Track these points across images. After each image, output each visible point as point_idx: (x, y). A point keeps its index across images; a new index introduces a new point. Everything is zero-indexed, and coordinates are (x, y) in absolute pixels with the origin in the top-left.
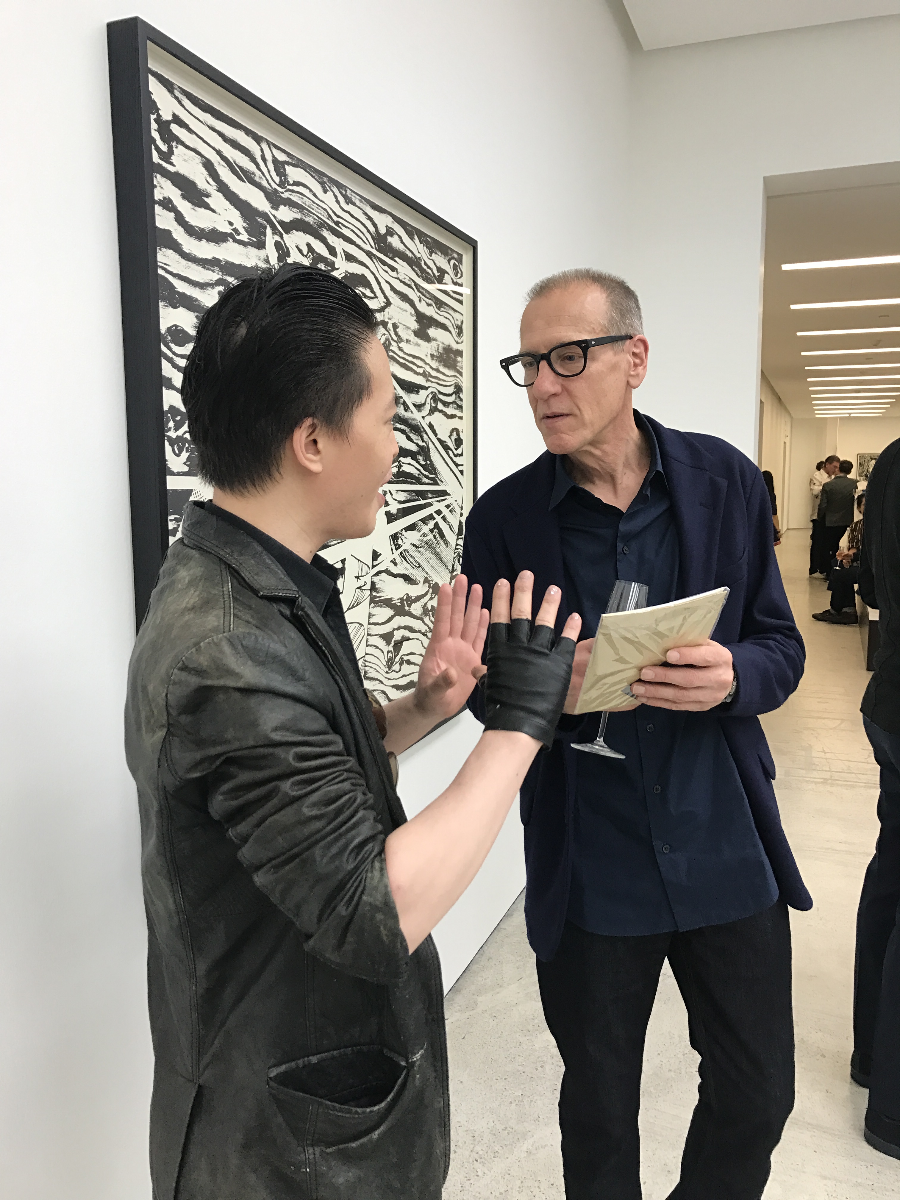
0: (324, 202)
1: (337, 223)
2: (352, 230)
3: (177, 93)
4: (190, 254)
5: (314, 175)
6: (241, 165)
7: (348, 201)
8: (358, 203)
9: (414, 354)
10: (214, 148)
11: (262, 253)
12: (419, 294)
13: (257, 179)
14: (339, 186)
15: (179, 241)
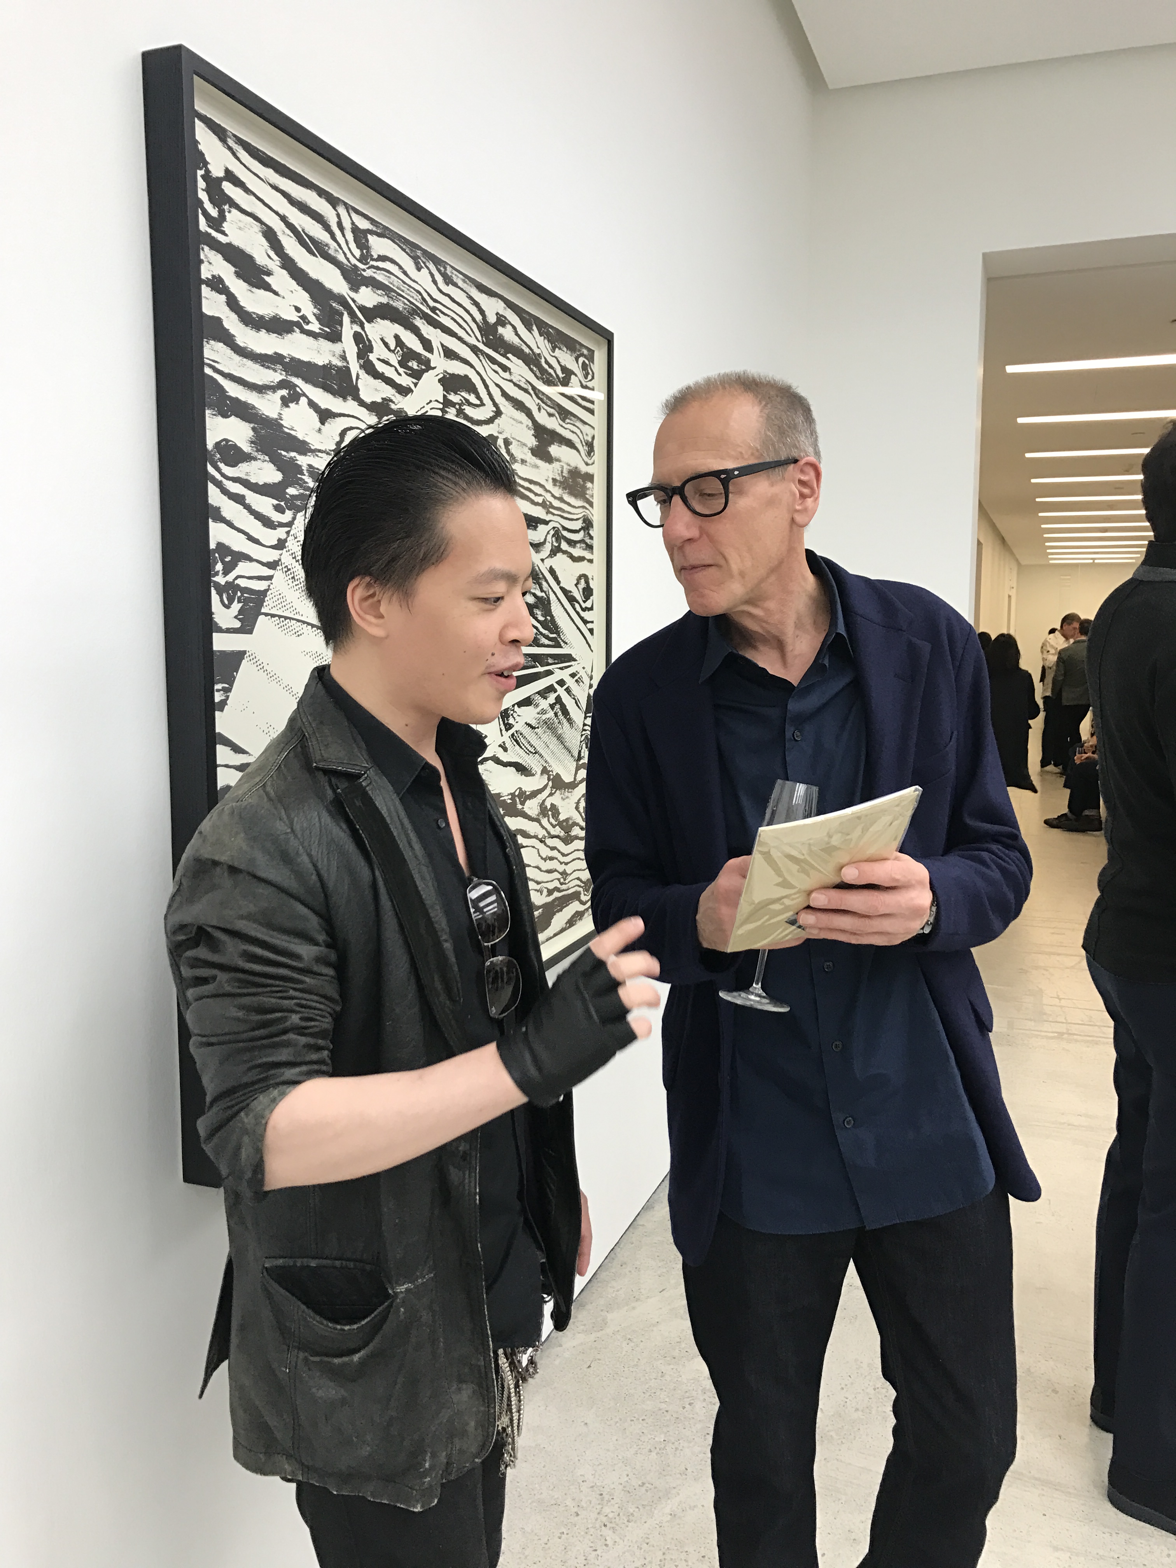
0: (417, 282)
1: (433, 309)
2: (453, 319)
3: (231, 142)
4: (245, 348)
5: (404, 247)
6: (311, 234)
7: (448, 281)
8: (460, 284)
9: (531, 478)
10: (277, 213)
11: (337, 348)
12: (538, 401)
13: (331, 252)
14: (437, 262)
15: (232, 331)
